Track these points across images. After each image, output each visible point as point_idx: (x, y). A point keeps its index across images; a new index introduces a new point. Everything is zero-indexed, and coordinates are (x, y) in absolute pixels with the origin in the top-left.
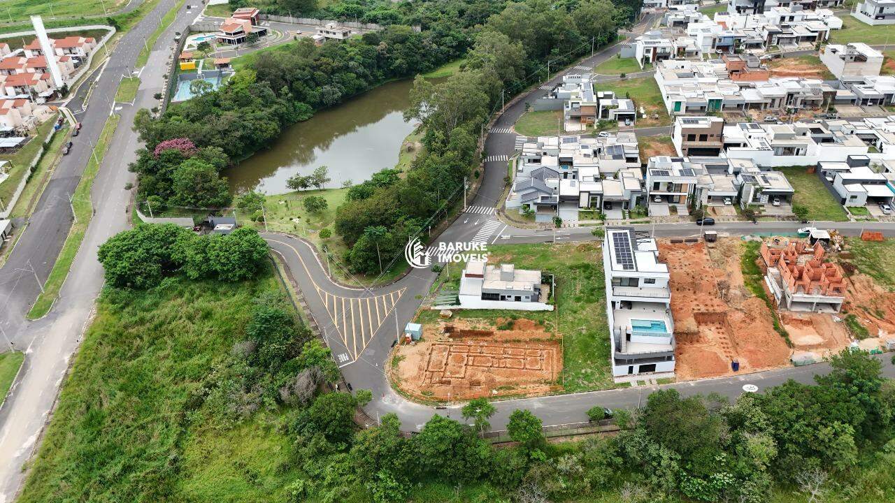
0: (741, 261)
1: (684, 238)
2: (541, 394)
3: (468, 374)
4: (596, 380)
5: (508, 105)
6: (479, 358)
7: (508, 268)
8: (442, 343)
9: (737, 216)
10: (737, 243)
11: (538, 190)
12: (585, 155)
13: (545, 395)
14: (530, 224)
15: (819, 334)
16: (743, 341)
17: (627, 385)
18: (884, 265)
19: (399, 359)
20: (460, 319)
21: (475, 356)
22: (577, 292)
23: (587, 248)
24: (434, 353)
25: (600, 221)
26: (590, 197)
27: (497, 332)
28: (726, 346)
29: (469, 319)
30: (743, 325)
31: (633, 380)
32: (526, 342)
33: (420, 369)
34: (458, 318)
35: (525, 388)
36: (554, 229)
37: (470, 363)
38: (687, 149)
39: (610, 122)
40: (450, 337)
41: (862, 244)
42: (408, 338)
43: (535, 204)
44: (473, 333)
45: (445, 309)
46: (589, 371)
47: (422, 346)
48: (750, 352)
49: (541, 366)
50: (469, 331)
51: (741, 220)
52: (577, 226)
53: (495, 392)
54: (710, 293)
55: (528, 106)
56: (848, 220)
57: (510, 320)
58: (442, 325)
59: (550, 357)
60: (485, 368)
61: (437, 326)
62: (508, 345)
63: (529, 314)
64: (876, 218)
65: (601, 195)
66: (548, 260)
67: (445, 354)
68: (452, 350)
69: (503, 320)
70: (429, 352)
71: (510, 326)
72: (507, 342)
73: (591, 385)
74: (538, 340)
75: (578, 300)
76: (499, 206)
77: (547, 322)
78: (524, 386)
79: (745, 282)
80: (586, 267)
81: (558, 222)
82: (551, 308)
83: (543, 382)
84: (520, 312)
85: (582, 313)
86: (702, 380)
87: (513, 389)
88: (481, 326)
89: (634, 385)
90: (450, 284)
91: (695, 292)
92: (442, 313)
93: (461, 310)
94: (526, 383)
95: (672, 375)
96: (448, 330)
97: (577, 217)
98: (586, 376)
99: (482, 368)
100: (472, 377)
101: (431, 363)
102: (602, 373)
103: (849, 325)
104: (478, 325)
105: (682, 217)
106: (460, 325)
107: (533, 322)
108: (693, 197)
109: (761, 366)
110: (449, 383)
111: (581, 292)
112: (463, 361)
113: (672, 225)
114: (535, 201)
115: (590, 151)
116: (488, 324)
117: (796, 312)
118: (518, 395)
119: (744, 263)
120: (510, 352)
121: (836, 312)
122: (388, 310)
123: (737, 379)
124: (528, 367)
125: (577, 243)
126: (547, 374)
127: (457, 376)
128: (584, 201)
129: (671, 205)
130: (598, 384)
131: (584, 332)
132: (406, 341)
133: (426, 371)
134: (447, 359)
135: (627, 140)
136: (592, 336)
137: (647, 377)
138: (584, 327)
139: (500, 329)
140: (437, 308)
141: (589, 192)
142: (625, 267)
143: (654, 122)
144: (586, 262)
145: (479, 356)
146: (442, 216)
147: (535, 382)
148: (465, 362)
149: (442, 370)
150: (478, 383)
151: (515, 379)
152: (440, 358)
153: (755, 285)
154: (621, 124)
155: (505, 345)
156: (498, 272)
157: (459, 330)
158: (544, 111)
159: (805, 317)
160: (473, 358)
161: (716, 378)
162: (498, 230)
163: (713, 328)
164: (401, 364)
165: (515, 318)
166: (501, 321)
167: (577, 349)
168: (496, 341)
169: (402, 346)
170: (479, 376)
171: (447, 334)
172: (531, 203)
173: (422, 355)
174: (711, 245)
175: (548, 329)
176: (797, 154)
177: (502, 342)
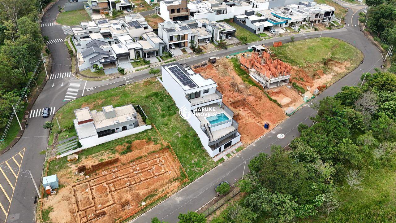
0: (234, 69)
1: (199, 64)
2: (176, 190)
3: (116, 198)
4: (203, 164)
5: (45, 9)
6: (118, 183)
7: (108, 109)
8: (80, 182)
9: (216, 48)
10: (227, 61)
11: (100, 54)
12: (117, 29)
13: (179, 190)
14: (103, 77)
15: (287, 97)
16: (262, 111)
17: (222, 160)
18: (289, 56)
19: (48, 212)
20: (86, 158)
21: (113, 182)
22: (160, 111)
23: (149, 83)
24: (78, 193)
25: (147, 66)
26: (136, 51)
27: (122, 157)
28: (253, 117)
29: (93, 155)
30: (257, 102)
31: (223, 155)
32: (146, 156)
33: (72, 212)
34: (84, 157)
35: (163, 191)
36: (121, 77)
37: (113, 189)
38: (173, 18)
39: (119, 11)
40: (85, 175)
41: (275, 49)
42: (49, 190)
43: (101, 63)
44: (103, 165)
45: (70, 154)
46: (196, 160)
47: (64, 192)
48: (268, 116)
49: (165, 169)
50: (99, 164)
51: (219, 49)
52: (134, 71)
53: (143, 204)
54: (230, 91)
55: (60, 9)
56: (262, 40)
57: (127, 145)
58: (74, 168)
59: (167, 161)
60: (126, 188)
61: (69, 170)
62: (134, 163)
63: (137, 136)
64: (271, 37)
65: (142, 49)
66: (129, 96)
67: (88, 190)
68: (92, 185)
69: (122, 147)
70: (73, 194)
71: (129, 149)
72: (132, 161)
73: (203, 169)
74: (154, 152)
75: (163, 116)
76: (74, 70)
77: (152, 138)
78: (162, 190)
79: (243, 80)
80: (156, 94)
81: (122, 71)
82: (149, 127)
83: (172, 180)
84: (129, 136)
85: (171, 124)
86: (257, 140)
87: (155, 195)
88: (106, 157)
89: (226, 158)
90: (63, 134)
91: (223, 92)
92: (69, 159)
93: (84, 150)
94: (162, 186)
95: (240, 144)
96: (81, 169)
97: (131, 66)
98: (197, 164)
99: (124, 189)
100: (120, 200)
101: (80, 203)
102: (204, 159)
103: (295, 88)
104: (103, 158)
105: (190, 54)
106: (89, 162)
107: (144, 140)
108: (192, 42)
109: (277, 122)
110: (104, 213)
111: (163, 111)
112: (106, 190)
113: (188, 59)
114: (101, 61)
115: (119, 26)
116: (110, 153)
117: (272, 88)
118: (161, 199)
119: (236, 70)
120: (138, 168)
121: (286, 84)
122: (16, 173)
123: (271, 134)
124: (157, 174)
125: (141, 82)
126: (172, 174)
127: (108, 204)
128: (133, 55)
129: (182, 48)
130: (206, 166)
131: (180, 135)
132: (46, 194)
133: (78, 212)
134: (92, 193)
135: (137, 17)
136: (186, 137)
137: (230, 150)
138: (178, 132)
139: (122, 154)
140: (62, 155)
141: (134, 49)
142: (191, 87)
143: (143, 9)
144: (155, 91)
145: (116, 181)
146: (33, 85)
147: (167, 183)
148: (108, 190)
149: (93, 204)
150: (127, 203)
151: (153, 187)
152: (85, 195)
153: (248, 80)
154: (125, 12)
155: (132, 164)
156: (101, 113)
157: (90, 166)
158: (72, 11)
159: (277, 90)
160: (112, 184)
161: (262, 137)
162: (82, 86)
163: (241, 109)
164: (51, 215)
165: (129, 142)
166: (120, 148)
167: (182, 149)
168: (124, 164)
169: (44, 199)
170: (125, 196)
171: (82, 174)
172: (98, 63)
173: (68, 199)
174: (215, 65)
175: (156, 143)
176: (223, 13)
177: (129, 163)
